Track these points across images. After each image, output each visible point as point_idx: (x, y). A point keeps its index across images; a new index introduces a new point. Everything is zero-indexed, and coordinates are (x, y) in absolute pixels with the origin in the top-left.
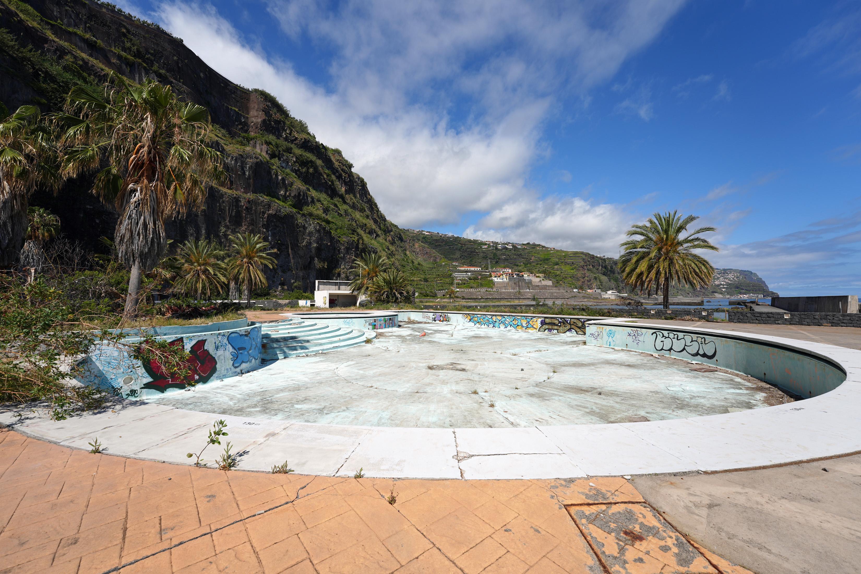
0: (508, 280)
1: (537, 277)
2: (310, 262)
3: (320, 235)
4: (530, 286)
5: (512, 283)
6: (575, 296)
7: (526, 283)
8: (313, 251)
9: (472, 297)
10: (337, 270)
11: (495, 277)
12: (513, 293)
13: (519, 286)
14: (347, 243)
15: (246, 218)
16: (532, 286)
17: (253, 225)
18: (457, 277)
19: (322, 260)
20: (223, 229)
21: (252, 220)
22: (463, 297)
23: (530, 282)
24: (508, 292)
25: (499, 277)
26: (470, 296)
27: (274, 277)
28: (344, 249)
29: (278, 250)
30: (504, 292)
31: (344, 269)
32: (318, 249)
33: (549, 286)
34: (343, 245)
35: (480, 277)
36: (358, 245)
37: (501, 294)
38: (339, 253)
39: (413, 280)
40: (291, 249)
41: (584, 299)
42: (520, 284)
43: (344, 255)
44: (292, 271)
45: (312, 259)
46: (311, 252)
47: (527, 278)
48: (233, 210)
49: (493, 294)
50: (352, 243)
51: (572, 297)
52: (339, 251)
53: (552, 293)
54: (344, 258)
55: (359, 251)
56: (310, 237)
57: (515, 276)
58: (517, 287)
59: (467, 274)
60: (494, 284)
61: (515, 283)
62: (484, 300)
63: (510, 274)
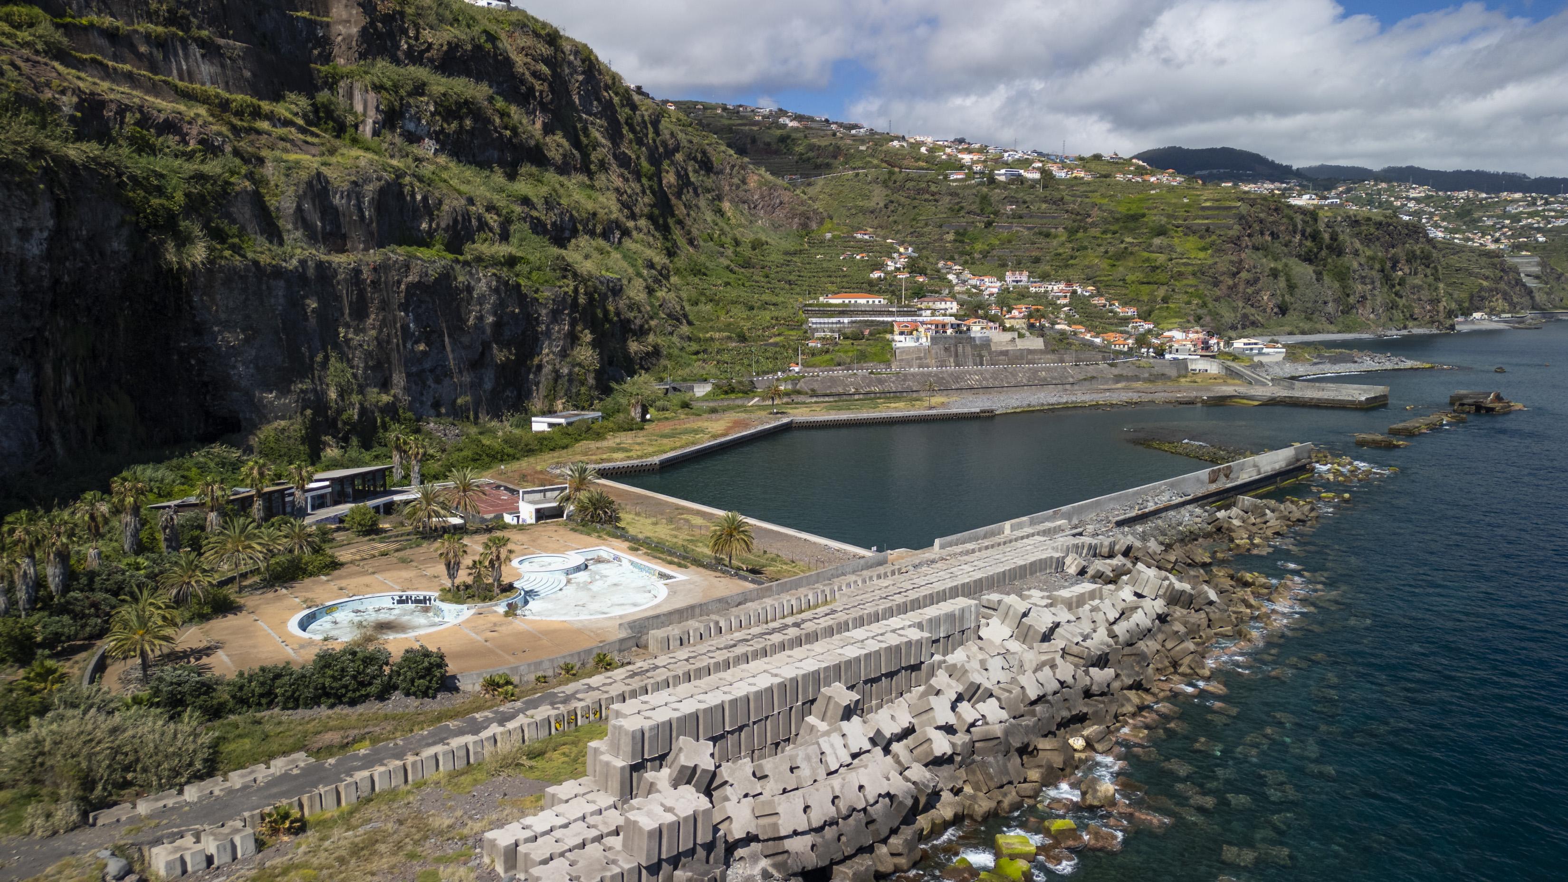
0: (929, 343)
1: (1005, 329)
2: (483, 354)
3: (500, 298)
4: (984, 353)
5: (938, 349)
6: (1093, 378)
7: (975, 347)
8: (488, 331)
9: (834, 391)
10: (536, 361)
11: (902, 333)
12: (936, 375)
13: (956, 355)
14: (554, 300)
15: (372, 299)
16: (990, 353)
17: (384, 309)
18: (816, 330)
19: (502, 345)
20: (342, 331)
21: (383, 301)
22: (813, 390)
23: (986, 343)
24: (923, 374)
25: (911, 333)
26: (830, 387)
27: (422, 394)
28: (547, 315)
29: (427, 345)
30: (913, 375)
31: (548, 355)
32: (498, 326)
33: (1030, 352)
34: (545, 306)
35: (867, 332)
36: (575, 299)
37: (904, 380)
38: (538, 324)
39: (712, 339)
40: (449, 336)
41: (1117, 382)
42: (960, 349)
43: (548, 327)
44: (452, 378)
45: (486, 346)
46: (484, 332)
47: (979, 335)
48: (352, 291)
49: (886, 381)
50: (564, 298)
51: (1085, 380)
52: (537, 319)
53: (1036, 371)
54: (548, 334)
55: (578, 312)
56: (481, 305)
57: (949, 331)
58: (952, 360)
59: (841, 320)
60: (893, 352)
61: (946, 349)
62: (861, 396)
63: (937, 326)
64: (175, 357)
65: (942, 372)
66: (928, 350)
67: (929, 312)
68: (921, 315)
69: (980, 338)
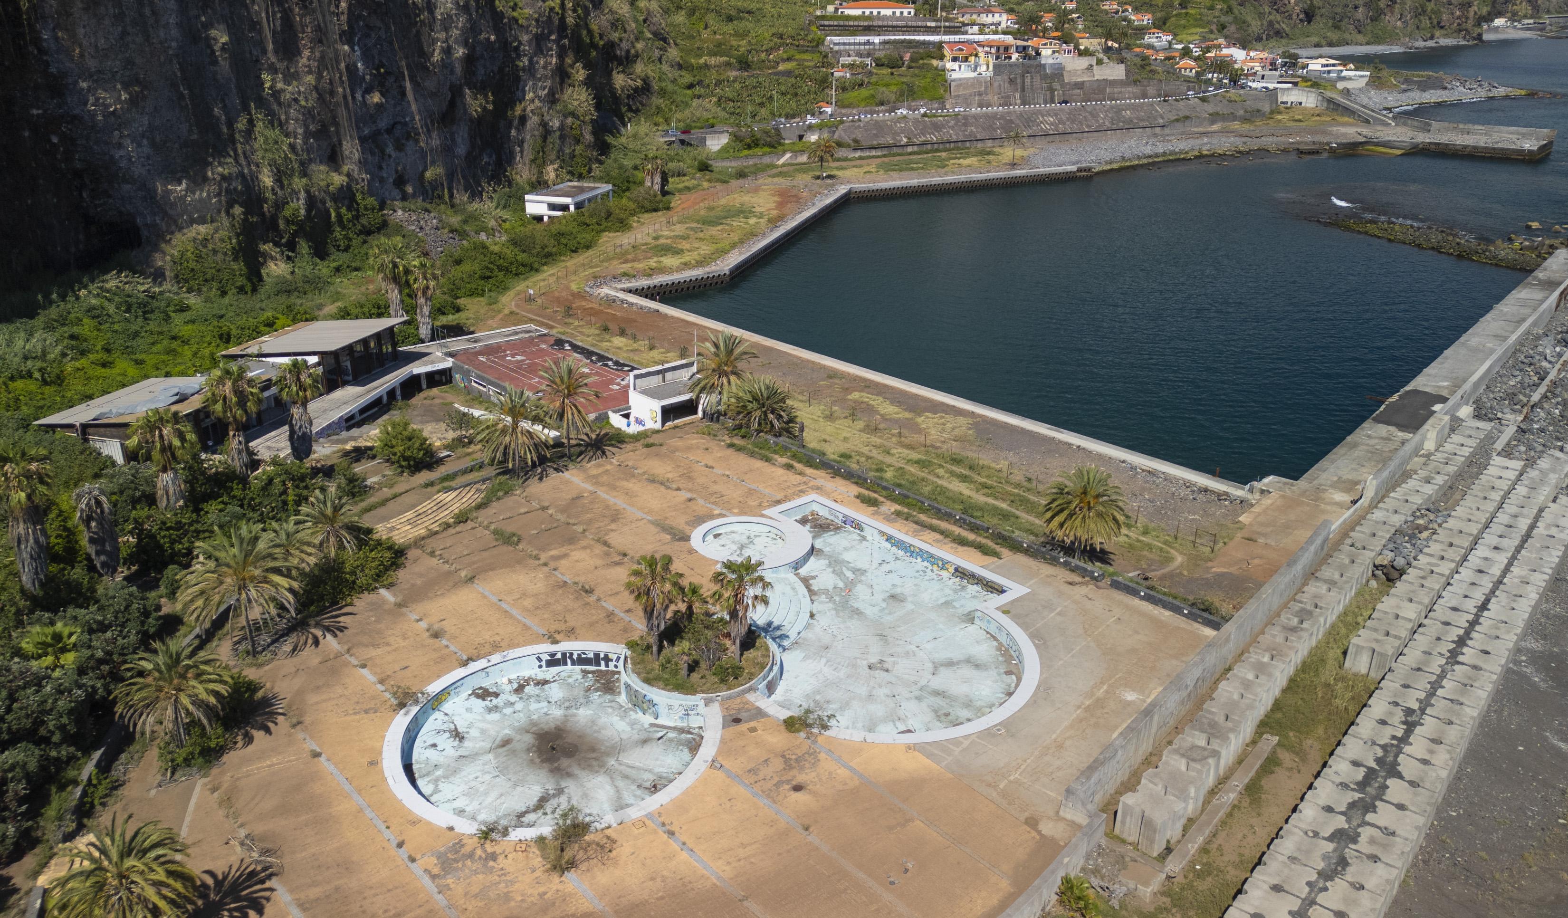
0: (990, 73)
1: (1082, 53)
2: (452, 104)
3: (470, 19)
4: (1056, 85)
5: (1002, 81)
6: (1187, 118)
7: (1045, 77)
8: (458, 69)
9: (882, 141)
10: (518, 111)
11: (955, 59)
12: (1002, 117)
13: (1023, 90)
14: (537, 21)
15: (303, 26)
16: (1063, 85)
17: (320, 41)
18: (839, 53)
19: (480, 88)
20: (266, 77)
21: (318, 29)
22: (856, 141)
23: (1059, 72)
24: (986, 116)
25: (966, 59)
26: (876, 136)
27: (380, 168)
28: (530, 42)
29: (382, 94)
30: (975, 117)
31: (533, 101)
32: (469, 60)
33: (1113, 83)
34: (525, 29)
35: (907, 57)
36: (563, 19)
37: (965, 125)
38: (519, 56)
39: (706, 66)
40: (411, 80)
41: (1213, 122)
42: (1028, 81)
43: (531, 60)
44: (417, 141)
45: (456, 93)
46: (452, 72)
47: (1050, 61)
48: (274, 13)
49: (943, 126)
50: (549, 17)
51: (1177, 120)
52: (517, 49)
53: (1119, 110)
54: (531, 70)
55: (566, 37)
56: (446, 30)
57: (1015, 56)
58: (1017, 95)
59: (871, 38)
60: (947, 85)
61: (1012, 81)
62: (916, 148)
63: (998, 49)
64: (27, 134)
65: (1009, 113)
66: (990, 83)
67: (976, 28)
68: (966, 33)
69: (1052, 65)
